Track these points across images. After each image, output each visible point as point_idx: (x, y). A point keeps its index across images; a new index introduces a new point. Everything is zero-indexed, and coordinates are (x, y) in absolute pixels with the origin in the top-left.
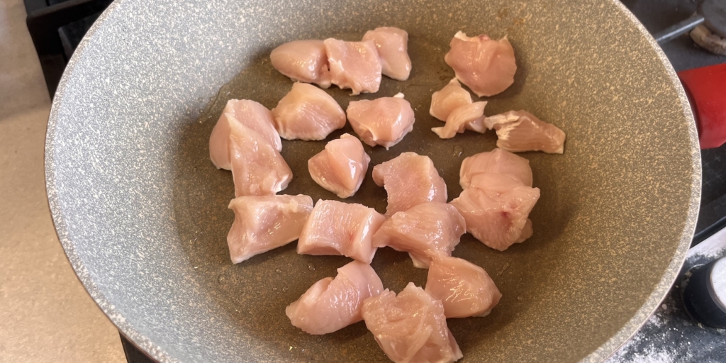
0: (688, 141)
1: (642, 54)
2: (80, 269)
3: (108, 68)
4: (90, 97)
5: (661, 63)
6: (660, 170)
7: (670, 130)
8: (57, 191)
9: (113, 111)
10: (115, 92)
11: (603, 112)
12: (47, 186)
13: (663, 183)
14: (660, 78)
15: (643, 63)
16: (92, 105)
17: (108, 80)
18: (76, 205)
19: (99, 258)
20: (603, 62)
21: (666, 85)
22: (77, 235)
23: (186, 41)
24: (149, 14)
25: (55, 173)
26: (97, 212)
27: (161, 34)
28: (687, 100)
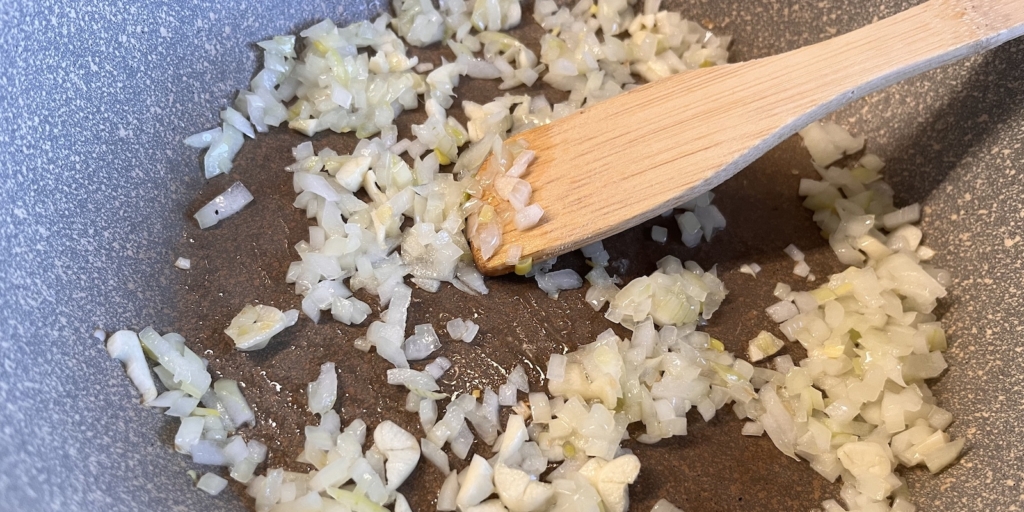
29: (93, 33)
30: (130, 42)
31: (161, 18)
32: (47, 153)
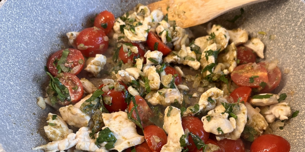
29: (27, 32)
30: (37, 34)
31: (45, 26)
32: (17, 66)
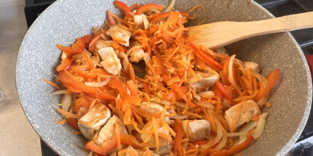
0: (307, 83)
1: (289, 45)
2: (23, 103)
3: (53, 26)
4: (43, 36)
5: (297, 49)
6: (293, 96)
7: (299, 78)
8: (20, 70)
9: (52, 45)
10: (55, 37)
11: (269, 71)
12: (16, 68)
13: (294, 102)
14: (296, 56)
15: (289, 49)
16: (43, 40)
17: (52, 31)
18: (28, 79)
19: (34, 102)
20: (271, 49)
21: (299, 59)
22: (25, 90)
23: (89, 21)
24: (74, 7)
25: (21, 63)
26: (37, 84)
27: (78, 17)
28: (308, 66)
